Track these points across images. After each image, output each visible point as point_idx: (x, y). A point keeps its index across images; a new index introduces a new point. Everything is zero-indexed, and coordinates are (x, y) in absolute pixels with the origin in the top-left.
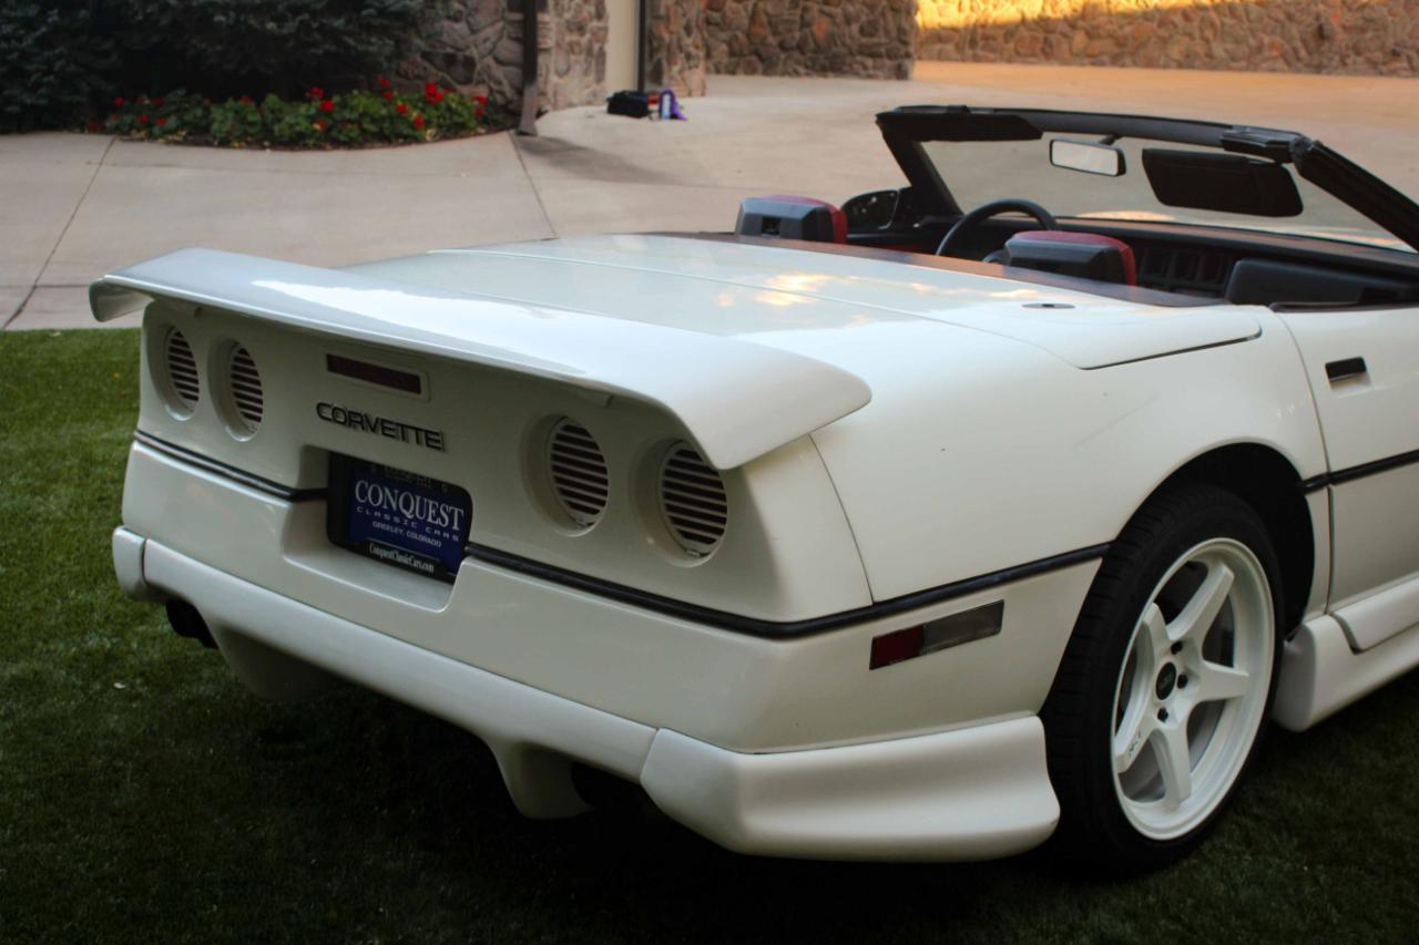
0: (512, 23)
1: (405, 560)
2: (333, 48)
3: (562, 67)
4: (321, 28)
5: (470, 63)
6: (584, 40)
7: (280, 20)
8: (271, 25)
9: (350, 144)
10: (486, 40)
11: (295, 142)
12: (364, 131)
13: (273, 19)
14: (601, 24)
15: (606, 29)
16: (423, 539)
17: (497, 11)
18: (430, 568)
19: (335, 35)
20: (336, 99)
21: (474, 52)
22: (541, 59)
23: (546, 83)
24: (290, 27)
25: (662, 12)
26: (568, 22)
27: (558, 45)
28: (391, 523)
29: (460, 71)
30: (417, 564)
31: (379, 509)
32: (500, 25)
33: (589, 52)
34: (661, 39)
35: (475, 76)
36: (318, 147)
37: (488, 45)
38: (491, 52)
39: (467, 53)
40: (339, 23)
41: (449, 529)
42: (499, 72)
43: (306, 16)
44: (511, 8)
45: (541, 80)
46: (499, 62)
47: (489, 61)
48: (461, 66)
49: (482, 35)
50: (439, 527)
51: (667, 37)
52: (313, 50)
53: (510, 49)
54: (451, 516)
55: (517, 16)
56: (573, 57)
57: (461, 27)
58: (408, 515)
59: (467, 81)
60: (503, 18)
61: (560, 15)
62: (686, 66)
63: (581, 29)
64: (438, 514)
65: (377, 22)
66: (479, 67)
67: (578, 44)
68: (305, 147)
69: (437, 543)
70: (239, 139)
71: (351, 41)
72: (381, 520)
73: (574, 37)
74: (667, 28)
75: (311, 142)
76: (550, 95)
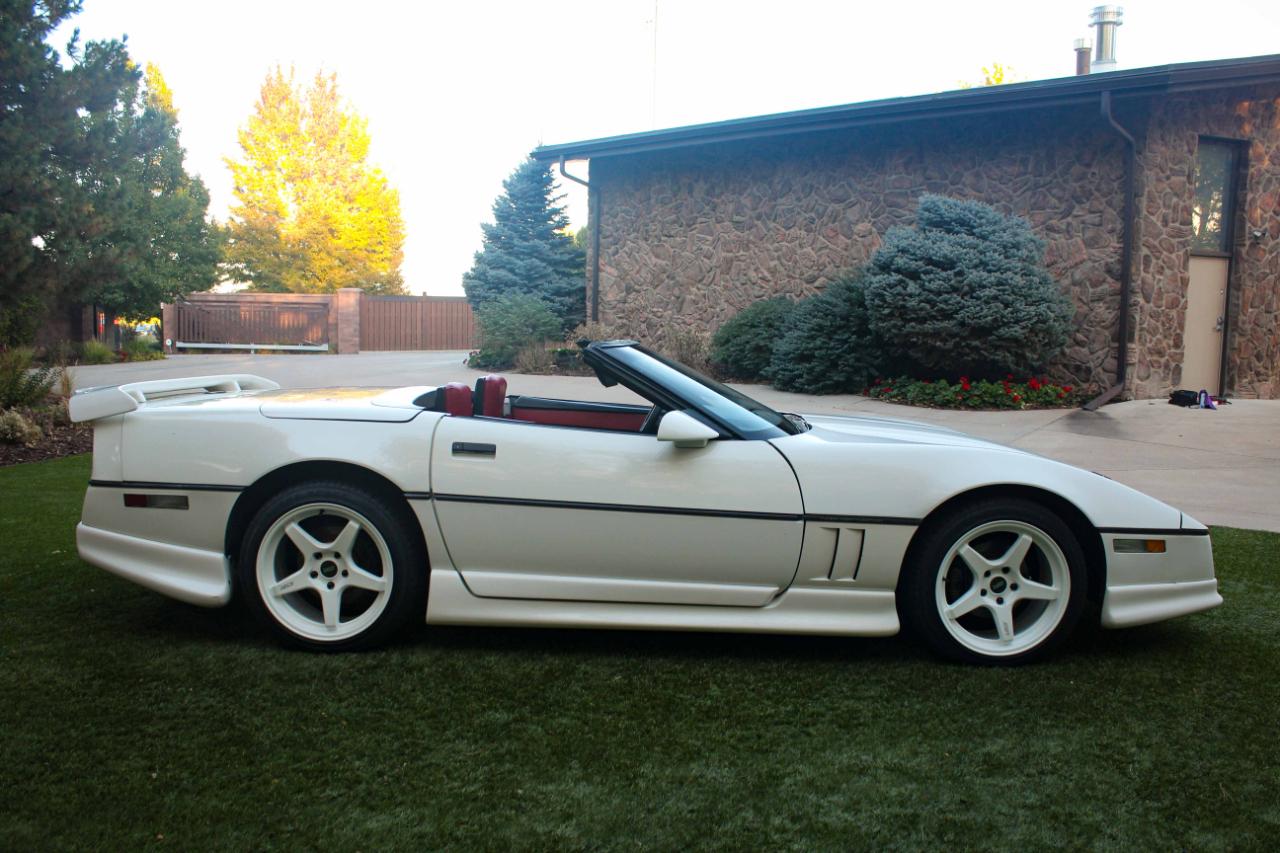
0: (1113, 348)
2: (977, 357)
3: (1143, 373)
4: (968, 346)
5: (1088, 370)
6: (1163, 360)
7: (945, 341)
8: (938, 343)
9: (975, 408)
10: (1098, 358)
11: (945, 405)
12: (984, 402)
13: (941, 341)
14: (1178, 351)
15: (1182, 354)
17: (1105, 342)
19: (976, 349)
20: (974, 384)
21: (1091, 365)
22: (1129, 370)
23: (1131, 383)
24: (950, 345)
25: (1236, 345)
26: (1148, 348)
27: (1140, 361)
29: (1083, 375)
32: (1107, 349)
33: (1167, 366)
34: (1235, 362)
35: (1092, 379)
36: (957, 408)
37: (1100, 361)
38: (1101, 364)
39: (1088, 365)
40: (976, 343)
42: (1104, 376)
43: (958, 339)
44: (1113, 340)
45: (1127, 382)
46: (1105, 370)
47: (1100, 369)
48: (1082, 371)
49: (1096, 355)
51: (1238, 361)
52: (966, 358)
53: (1111, 363)
55: (1116, 345)
56: (1152, 370)
57: (1085, 350)
59: (1087, 381)
60: (1109, 346)
61: (1144, 345)
62: (1255, 379)
63: (1160, 353)
65: (998, 343)
66: (1093, 373)
67: (1159, 362)
68: (950, 408)
70: (920, 401)
71: (986, 354)
73: (1155, 358)
74: (1239, 355)
75: (952, 405)
76: (1133, 391)
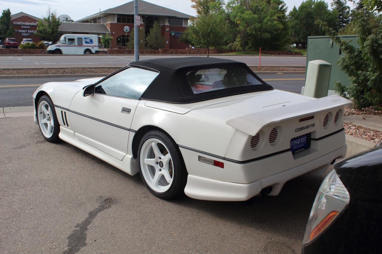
1: (300, 150)
16: (301, 145)
18: (304, 149)
28: (297, 146)
30: (302, 150)
31: (295, 145)
41: (305, 141)
50: (303, 142)
54: (305, 139)
58: (298, 143)
64: (303, 140)
69: (303, 145)
72: (295, 147)
